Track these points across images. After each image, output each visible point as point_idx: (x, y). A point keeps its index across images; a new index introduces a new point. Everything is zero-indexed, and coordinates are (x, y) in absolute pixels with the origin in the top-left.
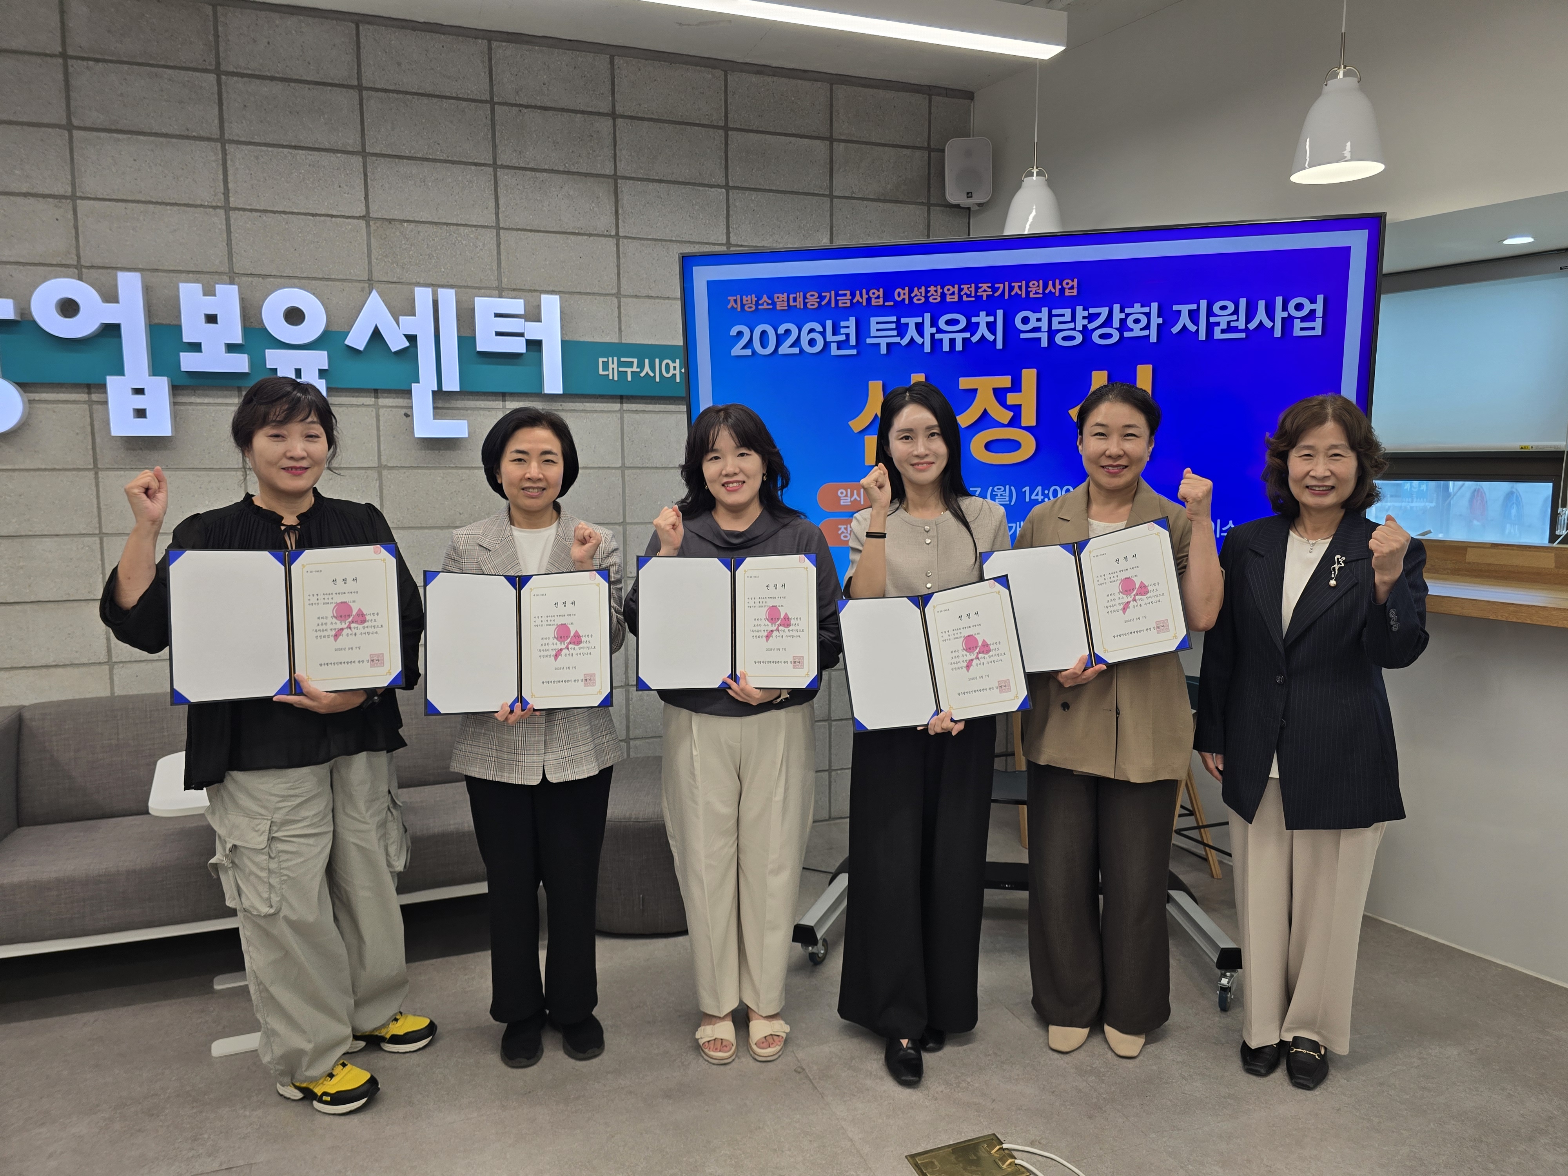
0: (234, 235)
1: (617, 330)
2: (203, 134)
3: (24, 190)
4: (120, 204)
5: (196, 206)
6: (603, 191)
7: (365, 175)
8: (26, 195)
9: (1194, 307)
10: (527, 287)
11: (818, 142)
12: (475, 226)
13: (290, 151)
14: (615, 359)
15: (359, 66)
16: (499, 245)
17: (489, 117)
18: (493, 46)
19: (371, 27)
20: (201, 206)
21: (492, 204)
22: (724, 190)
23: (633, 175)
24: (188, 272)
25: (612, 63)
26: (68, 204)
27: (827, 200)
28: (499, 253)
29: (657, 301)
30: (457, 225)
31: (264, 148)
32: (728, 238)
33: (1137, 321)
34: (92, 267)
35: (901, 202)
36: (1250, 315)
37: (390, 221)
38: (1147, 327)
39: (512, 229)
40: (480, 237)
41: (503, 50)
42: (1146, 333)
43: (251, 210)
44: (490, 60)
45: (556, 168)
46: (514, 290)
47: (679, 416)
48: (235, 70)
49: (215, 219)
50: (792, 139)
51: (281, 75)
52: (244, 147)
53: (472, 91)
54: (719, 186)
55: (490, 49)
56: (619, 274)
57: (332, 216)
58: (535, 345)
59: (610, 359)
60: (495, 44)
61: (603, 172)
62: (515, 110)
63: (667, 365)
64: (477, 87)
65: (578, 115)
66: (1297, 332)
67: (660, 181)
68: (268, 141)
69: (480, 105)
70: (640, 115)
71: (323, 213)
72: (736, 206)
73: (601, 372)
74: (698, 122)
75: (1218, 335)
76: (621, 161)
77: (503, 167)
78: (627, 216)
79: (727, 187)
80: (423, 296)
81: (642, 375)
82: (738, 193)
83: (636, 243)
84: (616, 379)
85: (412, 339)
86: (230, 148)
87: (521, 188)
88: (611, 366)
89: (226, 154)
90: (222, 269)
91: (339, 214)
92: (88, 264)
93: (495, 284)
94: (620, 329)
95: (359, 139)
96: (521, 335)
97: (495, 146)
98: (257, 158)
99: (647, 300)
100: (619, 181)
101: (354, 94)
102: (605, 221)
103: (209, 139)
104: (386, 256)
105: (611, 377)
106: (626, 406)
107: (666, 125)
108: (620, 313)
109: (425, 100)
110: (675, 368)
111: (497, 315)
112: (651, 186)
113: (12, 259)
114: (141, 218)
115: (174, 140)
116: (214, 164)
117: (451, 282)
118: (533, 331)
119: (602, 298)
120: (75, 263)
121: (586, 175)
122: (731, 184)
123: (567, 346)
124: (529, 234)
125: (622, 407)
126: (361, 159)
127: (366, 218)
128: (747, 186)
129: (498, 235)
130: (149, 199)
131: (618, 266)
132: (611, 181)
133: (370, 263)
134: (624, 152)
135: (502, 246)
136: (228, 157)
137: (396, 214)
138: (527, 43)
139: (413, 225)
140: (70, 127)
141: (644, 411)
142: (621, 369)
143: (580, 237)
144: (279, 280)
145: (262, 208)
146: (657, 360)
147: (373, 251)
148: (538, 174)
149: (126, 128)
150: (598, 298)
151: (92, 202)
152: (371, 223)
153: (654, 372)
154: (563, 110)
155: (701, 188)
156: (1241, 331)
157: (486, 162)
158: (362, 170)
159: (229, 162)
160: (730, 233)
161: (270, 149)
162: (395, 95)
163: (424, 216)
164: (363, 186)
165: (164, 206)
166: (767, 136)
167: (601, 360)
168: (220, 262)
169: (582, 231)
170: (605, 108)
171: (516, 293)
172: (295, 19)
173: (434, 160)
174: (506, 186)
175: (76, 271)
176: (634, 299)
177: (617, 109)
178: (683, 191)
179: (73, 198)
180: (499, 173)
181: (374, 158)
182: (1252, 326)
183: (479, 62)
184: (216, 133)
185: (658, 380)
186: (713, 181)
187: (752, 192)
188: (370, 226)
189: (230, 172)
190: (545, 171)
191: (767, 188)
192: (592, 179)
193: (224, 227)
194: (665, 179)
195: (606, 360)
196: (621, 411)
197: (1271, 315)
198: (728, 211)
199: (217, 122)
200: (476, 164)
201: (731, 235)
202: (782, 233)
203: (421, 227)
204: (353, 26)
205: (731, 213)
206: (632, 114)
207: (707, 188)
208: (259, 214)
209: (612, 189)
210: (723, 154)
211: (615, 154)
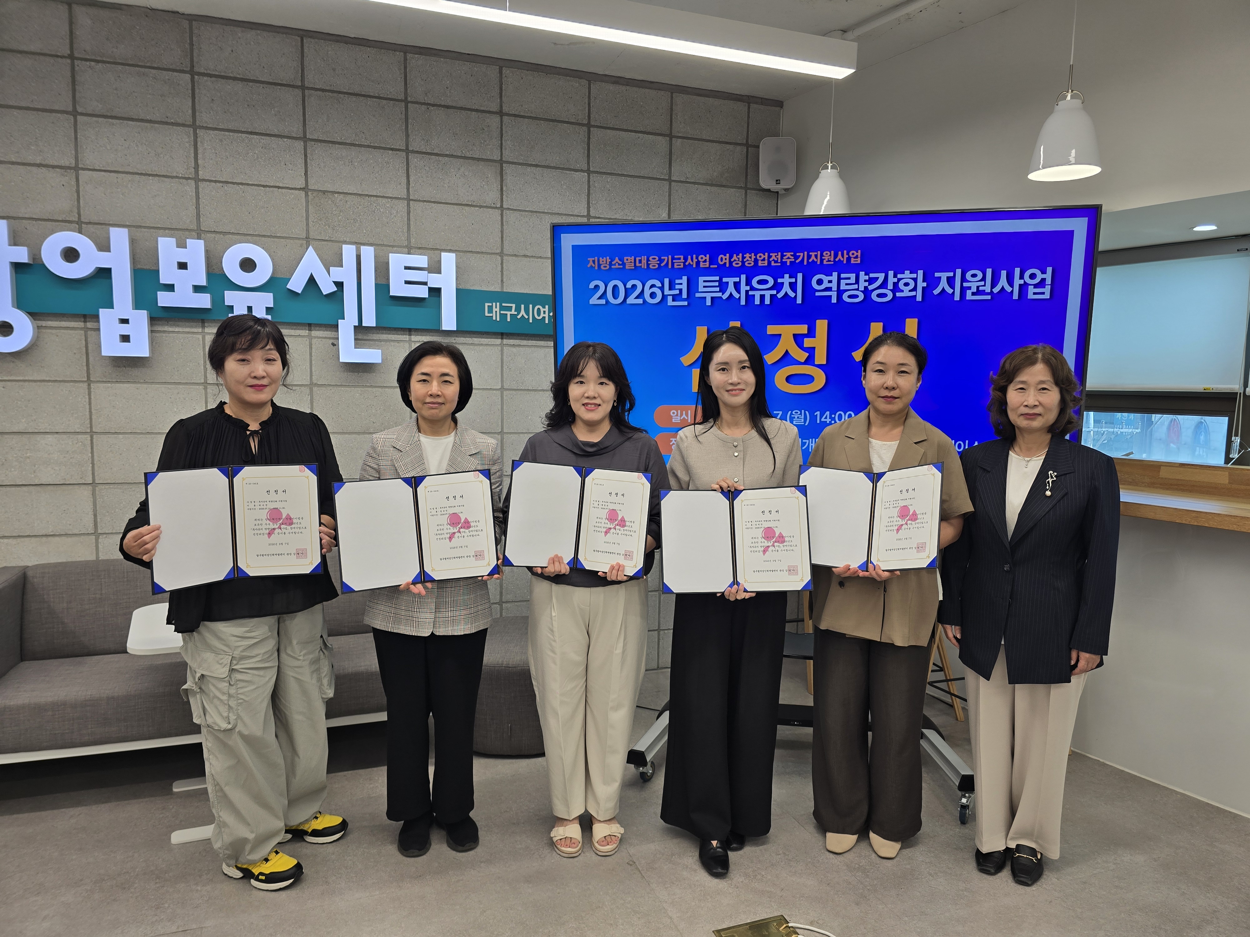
0: (202, 201)
1: (500, 281)
2: (179, 121)
3: (38, 162)
4: (112, 174)
5: (172, 177)
6: (491, 173)
7: (306, 156)
8: (39, 165)
9: (951, 274)
10: (430, 246)
11: (660, 138)
12: (391, 198)
13: (247, 135)
14: (498, 304)
15: (303, 70)
16: (409, 213)
17: (404, 113)
18: (408, 57)
19: (313, 40)
20: (177, 177)
21: (404, 180)
22: (586, 174)
23: (515, 161)
24: (165, 229)
25: (501, 72)
26: (73, 174)
27: (666, 184)
28: (409, 219)
29: (532, 259)
30: (376, 196)
31: (227, 133)
32: (589, 211)
33: (906, 284)
34: (90, 223)
35: (724, 186)
36: (995, 281)
37: (324, 192)
38: (915, 289)
39: (419, 201)
40: (394, 206)
41: (415, 61)
42: (913, 293)
43: (216, 182)
44: (405, 68)
45: (455, 154)
46: (420, 248)
47: (547, 350)
48: (205, 72)
49: (187, 188)
50: (640, 135)
51: (241, 76)
52: (211, 132)
53: (390, 92)
54: (582, 171)
55: (405, 59)
56: (502, 237)
57: (279, 187)
58: (435, 292)
59: (494, 304)
60: (409, 56)
61: (492, 158)
62: (424, 107)
63: (539, 309)
64: (395, 89)
65: (474, 113)
66: (1031, 296)
67: (536, 166)
68: (230, 127)
69: (397, 103)
70: (522, 114)
71: (272, 185)
72: (595, 187)
73: (487, 314)
74: (567, 120)
75: (969, 296)
76: (506, 149)
77: (414, 152)
78: (510, 193)
79: (589, 172)
80: (348, 252)
81: (519, 317)
82: (597, 177)
83: (517, 214)
84: (498, 319)
85: (339, 285)
86: (200, 132)
87: (427, 169)
88: (494, 310)
89: (197, 137)
90: (192, 227)
91: (284, 186)
92: (86, 221)
93: (406, 243)
94: (502, 281)
95: (301, 128)
96: (425, 284)
97: (407, 136)
98: (221, 141)
99: (524, 258)
100: (504, 165)
101: (298, 92)
102: (492, 196)
103: (183, 125)
104: (321, 220)
105: (494, 318)
106: (505, 341)
107: (542, 122)
108: (502, 268)
109: (354, 98)
110: (544, 312)
111: (407, 268)
112: (529, 169)
113: (27, 216)
114: (129, 186)
115: (156, 125)
116: (187, 145)
117: (371, 241)
118: (434, 281)
119: (489, 256)
120: (77, 220)
121: (479, 160)
122: (591, 169)
123: (460, 293)
124: (433, 205)
125: (502, 342)
126: (302, 143)
127: (305, 189)
128: (604, 171)
129: (408, 205)
130: (136, 171)
131: (502, 232)
132: (498, 165)
133: (307, 224)
134: (509, 142)
135: (411, 214)
136: (199, 139)
137: (329, 187)
138: (435, 55)
139: (342, 196)
140: (75, 113)
141: (519, 346)
142: (502, 312)
143: (473, 208)
144: (236, 236)
145: (224, 180)
146: (531, 306)
147: (311, 215)
148: (441, 158)
149: (120, 115)
150: (485, 256)
151: (91, 172)
152: (309, 193)
153: (528, 314)
154: (462, 108)
155: (568, 172)
156: (988, 294)
157: (400, 148)
158: (303, 152)
159: (199, 144)
160: (590, 207)
161: (231, 134)
162: (330, 94)
163: (351, 189)
164: (303, 165)
165: (147, 177)
166: (621, 132)
167: (487, 305)
168: (190, 222)
169: (474, 204)
170: (494, 107)
171: (422, 251)
172: (253, 32)
173: (360, 146)
174: (416, 167)
175: (77, 226)
176: (514, 258)
177: (504, 108)
178: (554, 174)
179: (76, 169)
180: (410, 157)
181: (313, 143)
182: (996, 290)
183: (396, 69)
184: (189, 121)
185: (531, 321)
186: (578, 166)
187: (608, 176)
188: (308, 195)
189: (200, 151)
190: (447, 156)
191: (620, 173)
192: (482, 163)
193: (194, 194)
194: (540, 164)
195: (490, 304)
196: (502, 345)
197: (1010, 282)
198: (589, 191)
199: (190, 111)
200: (392, 149)
201: (591, 209)
202: (631, 209)
203: (349, 198)
204: (299, 39)
205: (591, 191)
206: (516, 113)
207: (573, 172)
208: (221, 184)
209: (498, 171)
210: (586, 146)
211: (502, 144)
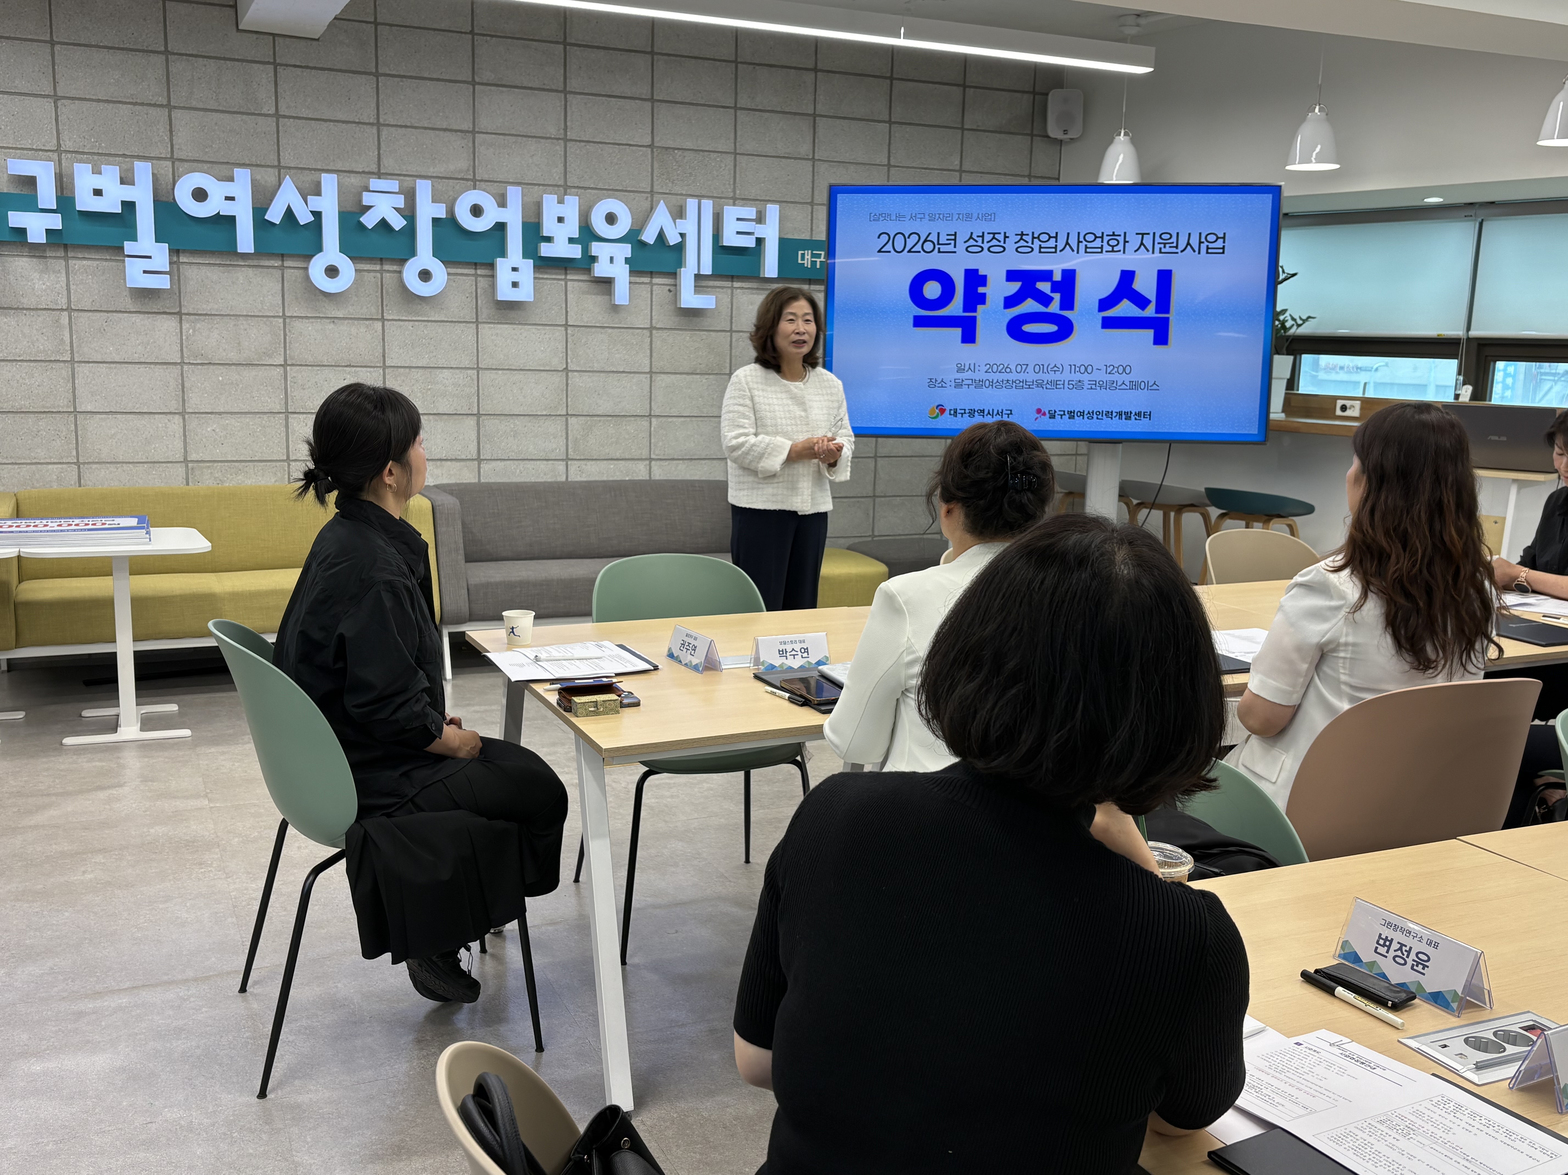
0: (569, 159)
1: (810, 228)
2: (554, 87)
3: (444, 127)
4: (501, 137)
5: (547, 138)
6: (805, 126)
7: (653, 116)
8: (445, 130)
10: (756, 198)
11: (955, 88)
12: (721, 152)
13: (607, 99)
14: (811, 250)
15: (653, 37)
16: (735, 166)
17: (734, 72)
20: (550, 138)
21: (732, 136)
22: (888, 125)
23: (827, 114)
24: (539, 185)
26: (470, 137)
27: (960, 131)
28: (735, 173)
30: (709, 151)
31: (590, 97)
32: (889, 160)
34: (483, 180)
35: (1012, 133)
37: (667, 148)
39: (744, 154)
40: (722, 160)
43: (581, 141)
45: (776, 109)
46: (746, 200)
48: (575, 44)
49: (558, 147)
50: (939, 85)
51: (603, 47)
52: (578, 97)
53: (723, 55)
54: (884, 122)
56: (813, 188)
57: (630, 145)
58: (761, 242)
59: (807, 252)
61: (805, 112)
62: (751, 67)
64: (727, 52)
65: (791, 70)
67: (845, 118)
68: (593, 92)
69: (729, 63)
70: (833, 69)
71: (624, 143)
72: (897, 137)
73: (800, 262)
74: (872, 74)
76: (818, 103)
77: (741, 109)
78: (821, 145)
79: (890, 122)
80: (691, 204)
82: (897, 127)
83: (826, 165)
84: (810, 265)
85: (683, 236)
86: (569, 97)
87: (751, 124)
88: (806, 257)
89: (567, 102)
90: (560, 183)
91: (635, 143)
92: (480, 179)
93: (731, 195)
95: (650, 90)
96: (752, 234)
97: (736, 94)
98: (586, 104)
100: (817, 118)
101: (648, 57)
102: (805, 149)
103: (557, 91)
104: (663, 175)
105: (807, 264)
107: (851, 76)
108: (813, 216)
109: (693, 61)
111: (737, 219)
112: (838, 121)
113: (434, 175)
114: (513, 147)
115: (536, 92)
116: (559, 109)
117: (709, 194)
118: (760, 231)
119: (804, 206)
120: (472, 177)
121: (795, 114)
122: (893, 120)
123: (781, 242)
124: (756, 158)
126: (650, 104)
127: (651, 146)
128: (904, 121)
129: (735, 159)
130: (518, 133)
131: (813, 182)
132: (812, 118)
133: (653, 179)
134: (821, 97)
135: (738, 167)
136: (568, 104)
137: (670, 144)
139: (680, 152)
140: (473, 83)
142: (814, 258)
143: (789, 160)
144: (602, 193)
145: (587, 140)
147: (656, 171)
148: (763, 114)
149: (507, 85)
150: (801, 206)
151: (485, 135)
152: (655, 150)
154: (782, 67)
155: (872, 123)
157: (730, 106)
158: (650, 111)
159: (568, 107)
161: (594, 98)
162: (673, 59)
163: (688, 145)
164: (650, 124)
165: (527, 138)
166: (921, 83)
167: (800, 252)
168: (559, 178)
169: (790, 156)
170: (810, 64)
171: (747, 202)
173: (697, 105)
174: (742, 122)
175: (472, 183)
176: (823, 206)
177: (818, 65)
178: (860, 125)
179: (473, 132)
180: (738, 113)
181: (659, 103)
183: (729, 33)
184: (561, 87)
186: (880, 118)
187: (908, 126)
188: (654, 152)
189: (569, 114)
190: (768, 111)
191: (918, 123)
192: (798, 117)
193: (563, 153)
194: (847, 116)
195: (803, 252)
198: (890, 141)
199: (562, 79)
200: (723, 107)
201: (891, 158)
202: (926, 157)
203: (686, 153)
205: (892, 142)
206: (828, 69)
207: (876, 123)
208: (585, 144)
209: (812, 124)
210: (888, 98)
211: (815, 98)
